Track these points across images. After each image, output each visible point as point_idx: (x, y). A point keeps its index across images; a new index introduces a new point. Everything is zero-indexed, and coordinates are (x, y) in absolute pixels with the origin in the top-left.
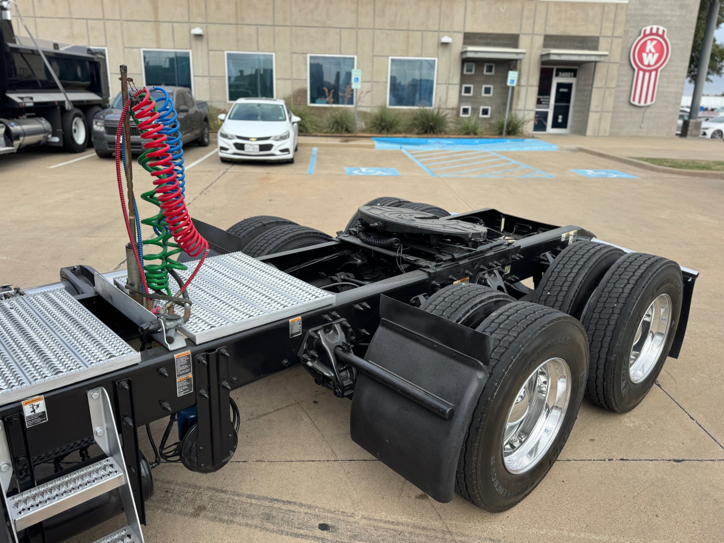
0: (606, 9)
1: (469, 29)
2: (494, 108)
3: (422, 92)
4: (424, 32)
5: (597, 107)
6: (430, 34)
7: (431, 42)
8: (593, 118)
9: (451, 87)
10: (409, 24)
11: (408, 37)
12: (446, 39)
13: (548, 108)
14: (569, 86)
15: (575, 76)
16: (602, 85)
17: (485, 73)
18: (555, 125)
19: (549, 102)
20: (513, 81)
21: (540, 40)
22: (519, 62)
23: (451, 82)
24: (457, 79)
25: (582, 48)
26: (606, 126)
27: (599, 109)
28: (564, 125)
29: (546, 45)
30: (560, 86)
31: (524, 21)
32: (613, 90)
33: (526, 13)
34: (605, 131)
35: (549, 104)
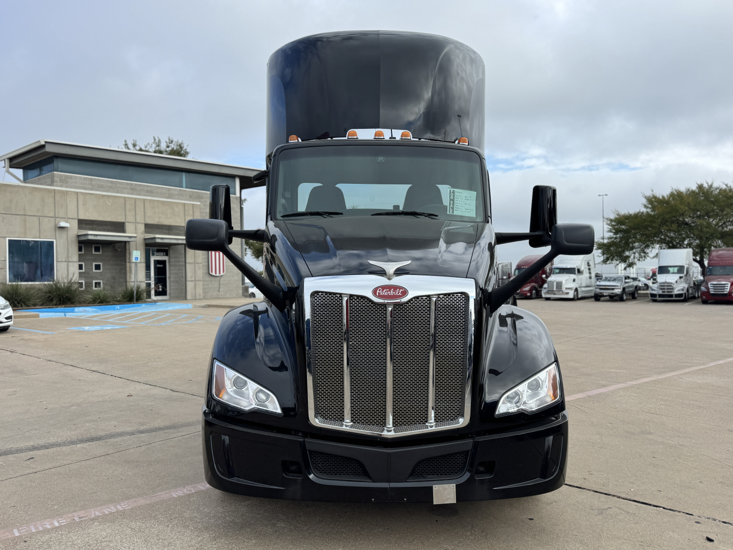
0: (186, 208)
1: (81, 217)
2: (105, 282)
3: (43, 269)
4: (41, 218)
5: (191, 277)
6: (47, 219)
7: (48, 224)
8: (190, 285)
9: (70, 264)
10: (25, 210)
11: (25, 221)
12: (63, 224)
13: (150, 280)
14: (164, 262)
15: (167, 255)
16: (192, 261)
17: (93, 252)
18: (157, 293)
19: (150, 275)
20: (137, 258)
21: (142, 228)
22: (127, 244)
23: (70, 260)
24: (75, 258)
25: (169, 234)
26: (200, 291)
27: (193, 279)
28: (163, 293)
29: (146, 232)
30: (157, 262)
31: (127, 212)
32: (201, 265)
33: (128, 207)
34: (200, 295)
35: (150, 277)
